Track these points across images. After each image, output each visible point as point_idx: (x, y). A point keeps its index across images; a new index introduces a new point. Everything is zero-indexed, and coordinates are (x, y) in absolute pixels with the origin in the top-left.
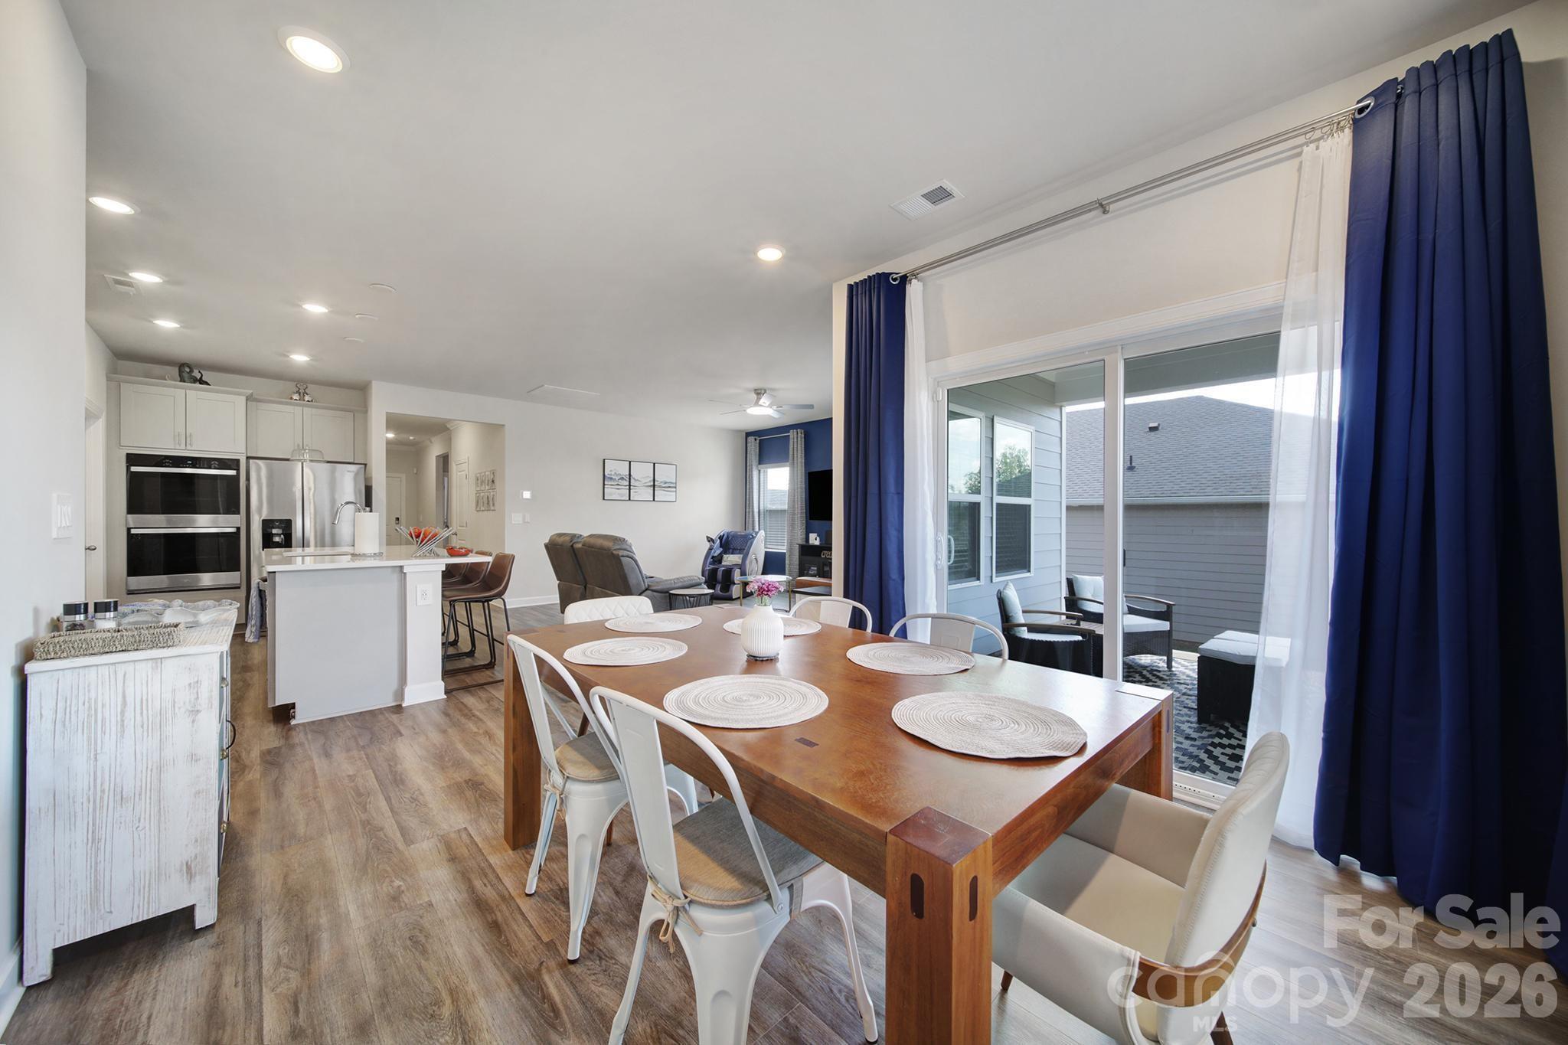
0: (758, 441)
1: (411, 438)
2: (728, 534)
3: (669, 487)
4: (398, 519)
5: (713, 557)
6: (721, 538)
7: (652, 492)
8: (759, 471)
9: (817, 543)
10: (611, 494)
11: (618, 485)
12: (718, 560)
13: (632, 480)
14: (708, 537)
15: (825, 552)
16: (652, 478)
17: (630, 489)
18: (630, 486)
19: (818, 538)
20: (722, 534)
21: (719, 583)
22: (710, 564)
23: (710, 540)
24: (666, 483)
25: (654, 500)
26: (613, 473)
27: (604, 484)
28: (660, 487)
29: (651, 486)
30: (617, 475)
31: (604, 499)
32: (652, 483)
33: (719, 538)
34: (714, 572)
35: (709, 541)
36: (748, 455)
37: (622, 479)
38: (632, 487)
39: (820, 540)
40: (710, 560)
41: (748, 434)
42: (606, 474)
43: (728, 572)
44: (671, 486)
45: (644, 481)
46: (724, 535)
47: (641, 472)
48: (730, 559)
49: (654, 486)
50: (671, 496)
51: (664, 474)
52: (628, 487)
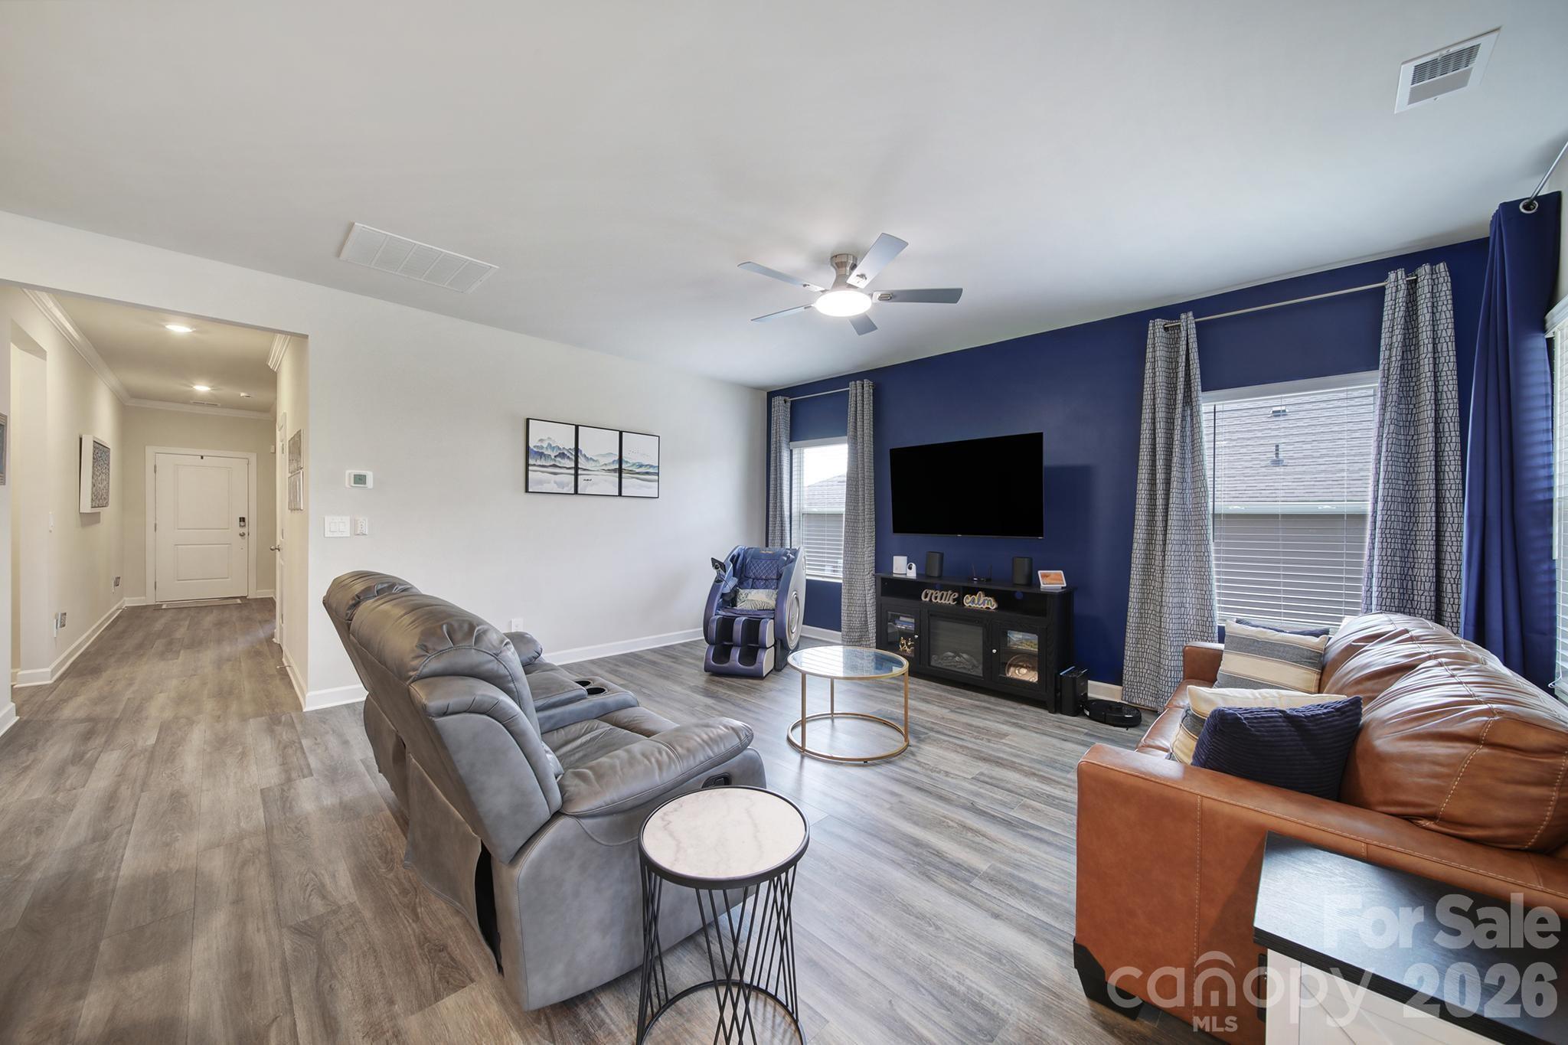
0: (789, 404)
1: (242, 394)
2: (746, 551)
3: (647, 473)
4: (242, 520)
5: (723, 595)
6: (734, 559)
7: (617, 480)
8: (791, 451)
9: (912, 574)
10: (541, 482)
11: (554, 466)
12: (730, 600)
13: (581, 460)
14: (714, 561)
15: (930, 592)
16: (617, 458)
17: (576, 475)
18: (576, 468)
19: (914, 566)
20: (735, 552)
21: (737, 646)
22: (720, 607)
23: (716, 564)
24: (641, 466)
25: (620, 495)
26: (545, 445)
27: (527, 465)
28: (631, 472)
29: (614, 470)
30: (553, 448)
31: (527, 491)
32: (617, 466)
33: (732, 560)
34: (727, 624)
35: (716, 568)
36: (773, 427)
37: (562, 455)
38: (580, 472)
39: (917, 569)
40: (718, 600)
41: (772, 394)
42: (531, 445)
43: (753, 626)
44: (651, 473)
45: (603, 461)
46: (739, 555)
47: (598, 446)
48: (755, 598)
49: (620, 471)
50: (650, 489)
51: (638, 451)
52: (573, 471)
